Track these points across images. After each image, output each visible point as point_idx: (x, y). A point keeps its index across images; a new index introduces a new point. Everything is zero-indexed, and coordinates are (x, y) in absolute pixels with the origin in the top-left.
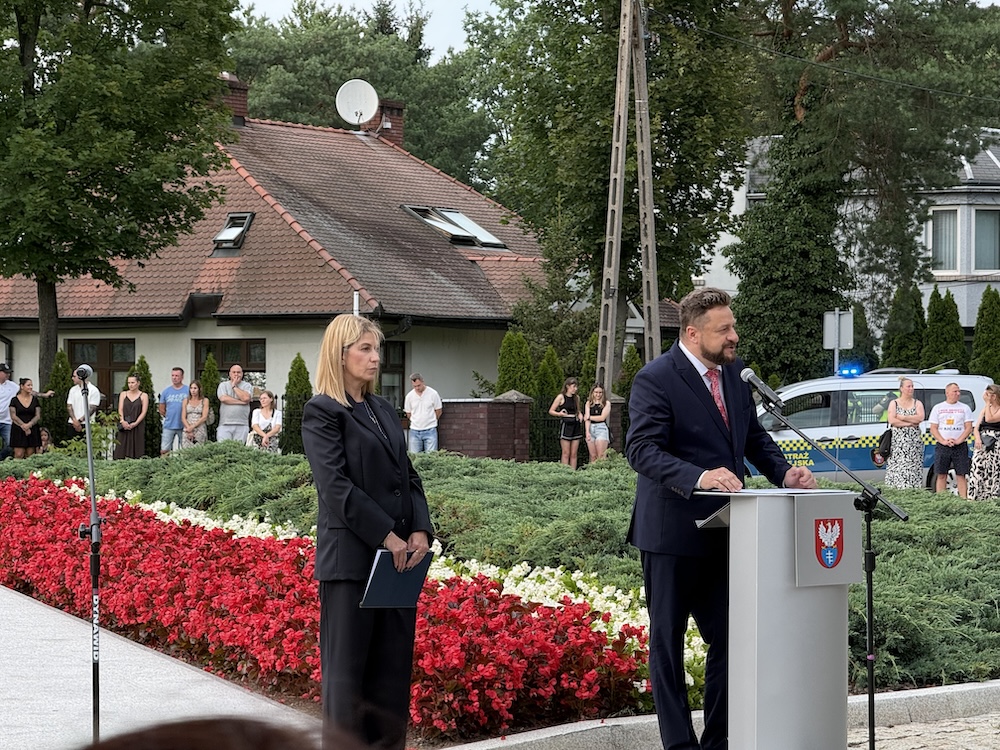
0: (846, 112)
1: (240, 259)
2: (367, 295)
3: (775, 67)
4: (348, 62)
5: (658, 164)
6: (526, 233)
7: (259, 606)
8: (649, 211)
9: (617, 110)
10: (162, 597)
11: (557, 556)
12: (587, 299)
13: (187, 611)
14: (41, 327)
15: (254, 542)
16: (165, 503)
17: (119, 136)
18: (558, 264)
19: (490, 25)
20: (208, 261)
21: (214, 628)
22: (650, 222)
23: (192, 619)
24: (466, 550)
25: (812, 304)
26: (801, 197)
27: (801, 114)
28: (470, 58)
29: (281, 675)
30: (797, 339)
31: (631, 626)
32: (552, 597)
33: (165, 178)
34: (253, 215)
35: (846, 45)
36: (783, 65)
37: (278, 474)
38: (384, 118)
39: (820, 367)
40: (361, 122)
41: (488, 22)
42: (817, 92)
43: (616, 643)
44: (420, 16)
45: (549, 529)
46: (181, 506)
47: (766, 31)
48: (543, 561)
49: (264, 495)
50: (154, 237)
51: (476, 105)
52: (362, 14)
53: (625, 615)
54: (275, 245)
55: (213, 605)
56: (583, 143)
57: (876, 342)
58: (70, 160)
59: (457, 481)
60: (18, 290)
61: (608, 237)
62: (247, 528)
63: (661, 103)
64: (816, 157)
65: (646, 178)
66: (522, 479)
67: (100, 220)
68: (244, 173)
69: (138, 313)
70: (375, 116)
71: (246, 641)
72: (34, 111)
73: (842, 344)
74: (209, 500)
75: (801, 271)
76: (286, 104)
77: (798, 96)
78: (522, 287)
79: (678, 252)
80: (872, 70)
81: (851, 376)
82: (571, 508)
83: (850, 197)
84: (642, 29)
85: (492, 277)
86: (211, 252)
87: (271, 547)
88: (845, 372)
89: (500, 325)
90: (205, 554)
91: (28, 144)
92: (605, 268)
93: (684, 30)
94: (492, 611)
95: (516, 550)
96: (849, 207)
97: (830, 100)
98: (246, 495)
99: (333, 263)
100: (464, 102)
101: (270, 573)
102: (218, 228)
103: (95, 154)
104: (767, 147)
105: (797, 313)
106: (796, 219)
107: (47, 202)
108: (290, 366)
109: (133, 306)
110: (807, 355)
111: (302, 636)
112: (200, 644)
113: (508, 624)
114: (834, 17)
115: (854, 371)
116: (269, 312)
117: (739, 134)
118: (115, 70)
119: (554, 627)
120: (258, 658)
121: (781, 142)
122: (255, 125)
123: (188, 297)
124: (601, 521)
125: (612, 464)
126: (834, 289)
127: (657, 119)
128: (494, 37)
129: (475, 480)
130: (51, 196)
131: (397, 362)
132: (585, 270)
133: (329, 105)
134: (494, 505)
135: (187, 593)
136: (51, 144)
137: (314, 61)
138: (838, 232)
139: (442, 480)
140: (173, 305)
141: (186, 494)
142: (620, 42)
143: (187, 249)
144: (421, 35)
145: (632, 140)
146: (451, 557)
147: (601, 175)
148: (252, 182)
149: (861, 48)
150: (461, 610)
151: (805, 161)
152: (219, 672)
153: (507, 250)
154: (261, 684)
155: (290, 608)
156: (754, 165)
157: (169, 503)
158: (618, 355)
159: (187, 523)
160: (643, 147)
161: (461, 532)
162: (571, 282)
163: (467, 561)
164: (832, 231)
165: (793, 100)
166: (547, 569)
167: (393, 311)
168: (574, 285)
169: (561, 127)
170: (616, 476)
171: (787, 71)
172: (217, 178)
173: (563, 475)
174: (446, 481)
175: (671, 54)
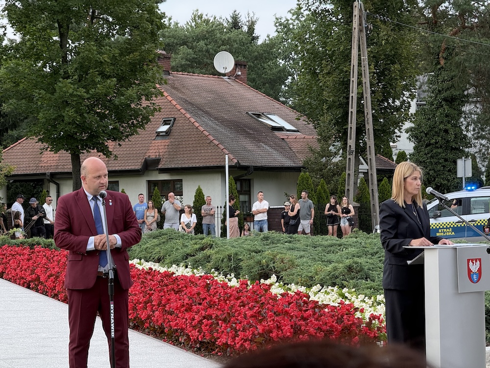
0: (465, 60)
1: (169, 140)
2: (232, 157)
3: (429, 39)
4: (218, 43)
5: (373, 89)
6: (309, 124)
7: (189, 309)
8: (369, 112)
9: (352, 62)
10: (141, 306)
11: (335, 281)
12: (339, 156)
13: (154, 312)
14: (73, 177)
15: (184, 278)
16: (139, 260)
17: (109, 81)
18: (324, 139)
19: (287, 23)
20: (153, 142)
21: (167, 320)
22: (370, 117)
23: (156, 316)
24: (289, 279)
25: (450, 156)
26: (443, 103)
27: (442, 62)
28: (278, 40)
29: (201, 343)
30: (443, 173)
31: (374, 314)
32: (333, 301)
33: (132, 101)
34: (175, 119)
35: (464, 27)
36: (433, 38)
37: (194, 244)
38: (237, 70)
39: (455, 186)
40: (226, 72)
41: (286, 22)
42: (450, 51)
43: (367, 323)
44: (253, 20)
45: (330, 268)
46: (146, 261)
47: (424, 22)
48: (327, 284)
49: (188, 254)
50: (127, 130)
51: (282, 62)
52: (225, 20)
53: (370, 309)
54: (186, 134)
55: (166, 309)
56: (336, 79)
57: (482, 173)
58: (85, 94)
59: (282, 245)
60: (61, 158)
61: (349, 125)
62: (180, 271)
63: (374, 58)
64: (450, 83)
65: (368, 95)
66: (314, 244)
67: (101, 123)
68: (170, 98)
69: (120, 168)
70: (233, 69)
71: (183, 326)
72: (68, 70)
73: (466, 174)
74: (160, 258)
75: (445, 140)
76: (189, 65)
77: (441, 53)
78: (307, 151)
79: (384, 131)
80: (477, 39)
81: (472, 190)
82: (340, 257)
83: (468, 102)
84: (364, 22)
85: (292, 146)
86: (155, 137)
87: (193, 280)
88: (469, 188)
89: (297, 169)
90: (161, 284)
91: (65, 87)
92: (348, 140)
93: (384, 22)
94: (305, 309)
95: (314, 279)
96: (467, 107)
97: (457, 55)
98: (178, 254)
99: (214, 141)
100: (275, 61)
101: (194, 292)
102: (158, 126)
103: (97, 91)
104: (426, 79)
105: (443, 160)
106: (441, 114)
107: (75, 115)
108: (195, 192)
109: (117, 165)
110: (448, 181)
111: (211, 323)
112: (160, 328)
113: (313, 314)
114: (458, 14)
115: (473, 188)
116: (184, 166)
117: (412, 73)
118: (106, 49)
119: (336, 316)
120: (190, 334)
121: (433, 76)
122: (174, 75)
123: (144, 160)
124: (356, 263)
125: (357, 236)
126: (461, 148)
127: (372, 66)
128: (289, 30)
129: (291, 245)
130: (76, 112)
131: (247, 189)
132: (338, 141)
133: (209, 64)
134: (301, 257)
135: (153, 303)
136: (76, 86)
137: (202, 43)
138: (462, 119)
139: (274, 245)
140: (137, 164)
141: (149, 255)
142: (353, 28)
143: (143, 136)
144: (254, 29)
145: (360, 77)
146: (281, 283)
147: (345, 95)
148: (174, 103)
149: (472, 28)
150: (290, 308)
151: (445, 85)
152: (170, 342)
153: (299, 133)
154: (191, 348)
155: (205, 309)
156: (420, 88)
157: (140, 260)
158: (355, 183)
159: (151, 269)
160: (366, 80)
161: (286, 270)
162: (331, 148)
163: (290, 285)
164: (459, 119)
165: (438, 55)
166: (330, 287)
167: (244, 164)
168: (333, 149)
169: (325, 71)
170: (360, 241)
171: (435, 41)
172: (157, 100)
173: (334, 241)
174: (276, 245)
175: (378, 34)
